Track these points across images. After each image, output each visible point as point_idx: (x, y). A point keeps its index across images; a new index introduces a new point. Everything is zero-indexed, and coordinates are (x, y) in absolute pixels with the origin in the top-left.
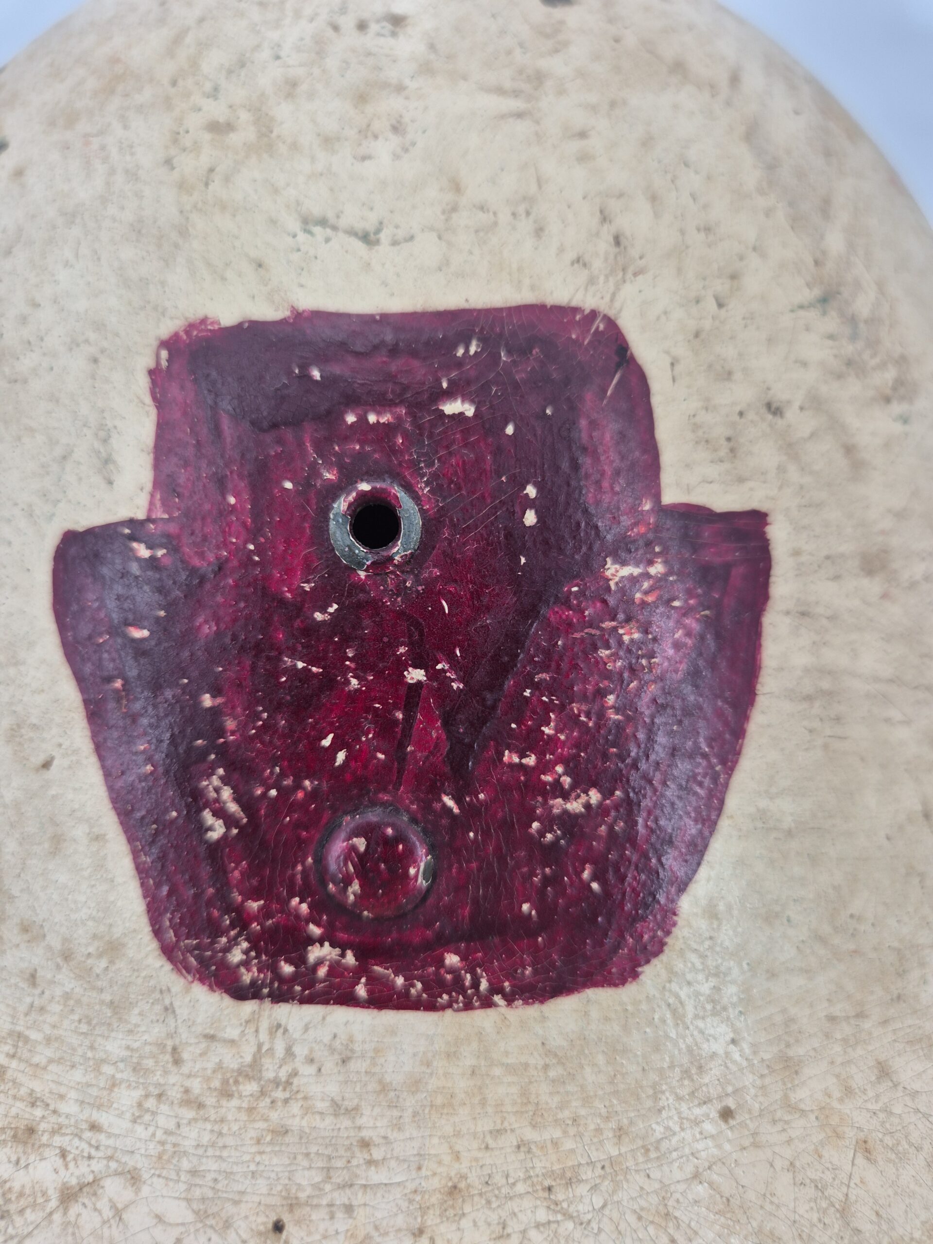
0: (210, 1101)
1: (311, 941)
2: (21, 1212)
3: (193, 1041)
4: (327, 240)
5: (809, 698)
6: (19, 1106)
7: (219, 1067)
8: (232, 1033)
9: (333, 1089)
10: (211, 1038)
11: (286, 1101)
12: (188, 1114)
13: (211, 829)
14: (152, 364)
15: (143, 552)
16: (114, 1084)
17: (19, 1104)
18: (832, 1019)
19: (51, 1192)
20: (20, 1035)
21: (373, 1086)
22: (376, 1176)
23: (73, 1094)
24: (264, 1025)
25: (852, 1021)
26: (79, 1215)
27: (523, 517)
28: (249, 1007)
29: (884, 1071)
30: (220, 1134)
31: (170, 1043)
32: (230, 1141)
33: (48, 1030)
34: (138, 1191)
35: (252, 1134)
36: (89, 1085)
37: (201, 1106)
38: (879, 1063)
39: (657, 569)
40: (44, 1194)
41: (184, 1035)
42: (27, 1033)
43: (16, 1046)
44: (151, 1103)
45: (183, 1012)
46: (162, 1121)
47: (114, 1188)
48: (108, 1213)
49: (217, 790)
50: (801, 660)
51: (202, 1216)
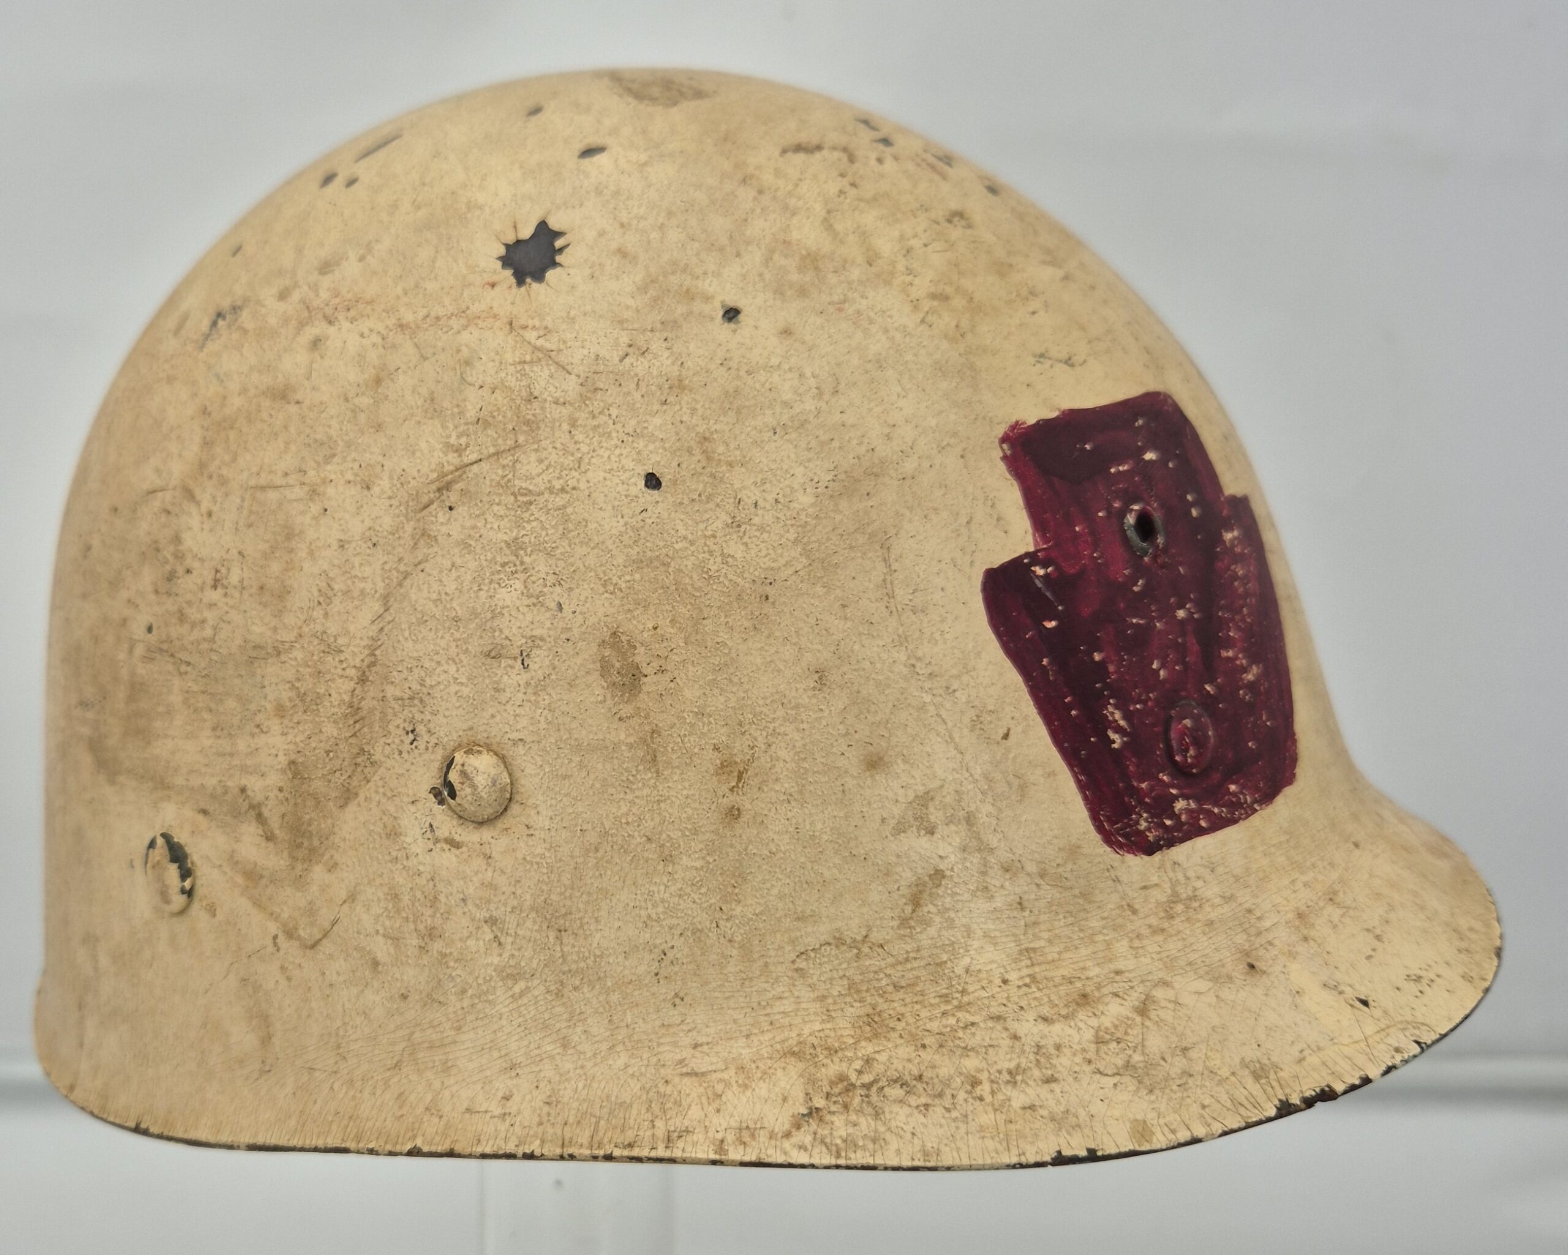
0: (1166, 925)
1: (1175, 798)
2: (1126, 1033)
3: (1136, 895)
6: (1063, 990)
7: (1158, 903)
8: (1155, 879)
9: (1216, 889)
10: (1145, 888)
11: (1200, 906)
12: (1160, 938)
13: (1114, 742)
14: (1001, 454)
15: (1040, 572)
16: (1108, 944)
17: (1061, 988)
19: (1130, 1015)
20: (1027, 950)
21: (1232, 880)
22: (1267, 924)
23: (1089, 964)
24: (1168, 865)
26: (1158, 1016)
28: (1157, 856)
30: (1184, 939)
31: (1124, 903)
32: (1191, 940)
33: (1046, 935)
34: (1173, 988)
35: (1199, 931)
36: (1094, 953)
37: (1163, 930)
40: (1128, 1018)
41: (1131, 893)
42: (1032, 945)
43: (1030, 958)
44: (1137, 943)
45: (1124, 878)
46: (1150, 949)
47: (1159, 993)
48: (1171, 1006)
49: (1112, 714)
51: (1215, 980)
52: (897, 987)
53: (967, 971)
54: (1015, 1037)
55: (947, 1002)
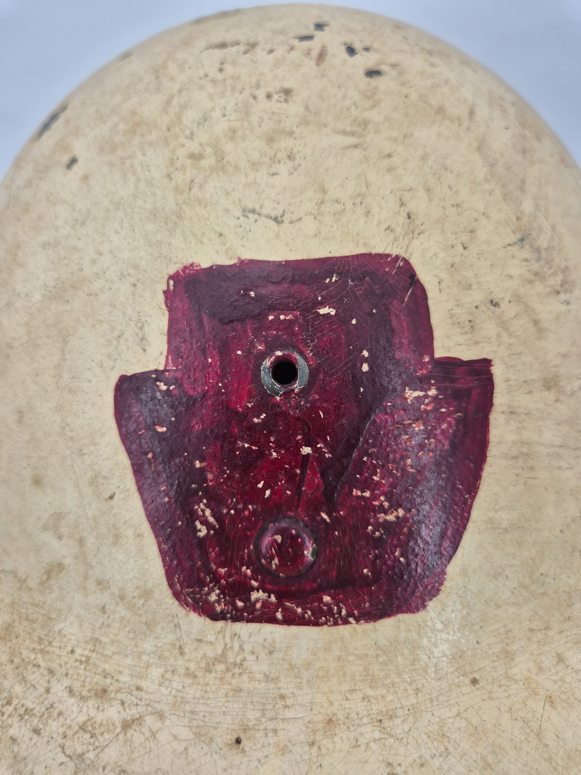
0: (200, 674)
1: (253, 589)
2: (102, 734)
3: (190, 642)
4: (256, 221)
5: (515, 458)
6: (97, 678)
7: (204, 656)
8: (211, 638)
9: (265, 668)
10: (200, 641)
11: (240, 674)
12: (189, 681)
13: (200, 531)
14: (165, 288)
15: (163, 387)
16: (148, 666)
17: (97, 677)
18: (531, 630)
19: (117, 723)
20: (97, 639)
21: (286, 666)
22: (289, 714)
23: (126, 671)
24: (228, 634)
25: (543, 631)
26: (133, 735)
27: (361, 367)
28: (220, 624)
29: (560, 659)
30: (206, 691)
31: (178, 644)
32: (211, 695)
33: (112, 636)
34: (163, 723)
35: (223, 691)
36: (135, 666)
37: (195, 677)
38: (558, 654)
39: (433, 392)
40: (113, 724)
41: (185, 639)
42: (101, 638)
43: (95, 646)
44: (168, 675)
45: (184, 627)
46: (174, 684)
47: (150, 721)
48: (148, 734)
49: (203, 511)
50: (511, 437)
51: (198, 735)
52: (27, 619)
53: (60, 632)
54: (48, 691)
55: (40, 644)
